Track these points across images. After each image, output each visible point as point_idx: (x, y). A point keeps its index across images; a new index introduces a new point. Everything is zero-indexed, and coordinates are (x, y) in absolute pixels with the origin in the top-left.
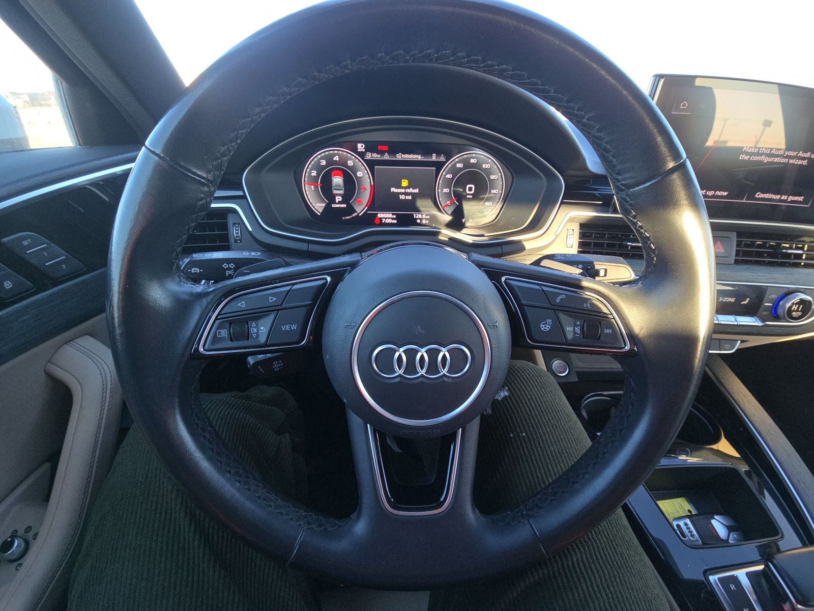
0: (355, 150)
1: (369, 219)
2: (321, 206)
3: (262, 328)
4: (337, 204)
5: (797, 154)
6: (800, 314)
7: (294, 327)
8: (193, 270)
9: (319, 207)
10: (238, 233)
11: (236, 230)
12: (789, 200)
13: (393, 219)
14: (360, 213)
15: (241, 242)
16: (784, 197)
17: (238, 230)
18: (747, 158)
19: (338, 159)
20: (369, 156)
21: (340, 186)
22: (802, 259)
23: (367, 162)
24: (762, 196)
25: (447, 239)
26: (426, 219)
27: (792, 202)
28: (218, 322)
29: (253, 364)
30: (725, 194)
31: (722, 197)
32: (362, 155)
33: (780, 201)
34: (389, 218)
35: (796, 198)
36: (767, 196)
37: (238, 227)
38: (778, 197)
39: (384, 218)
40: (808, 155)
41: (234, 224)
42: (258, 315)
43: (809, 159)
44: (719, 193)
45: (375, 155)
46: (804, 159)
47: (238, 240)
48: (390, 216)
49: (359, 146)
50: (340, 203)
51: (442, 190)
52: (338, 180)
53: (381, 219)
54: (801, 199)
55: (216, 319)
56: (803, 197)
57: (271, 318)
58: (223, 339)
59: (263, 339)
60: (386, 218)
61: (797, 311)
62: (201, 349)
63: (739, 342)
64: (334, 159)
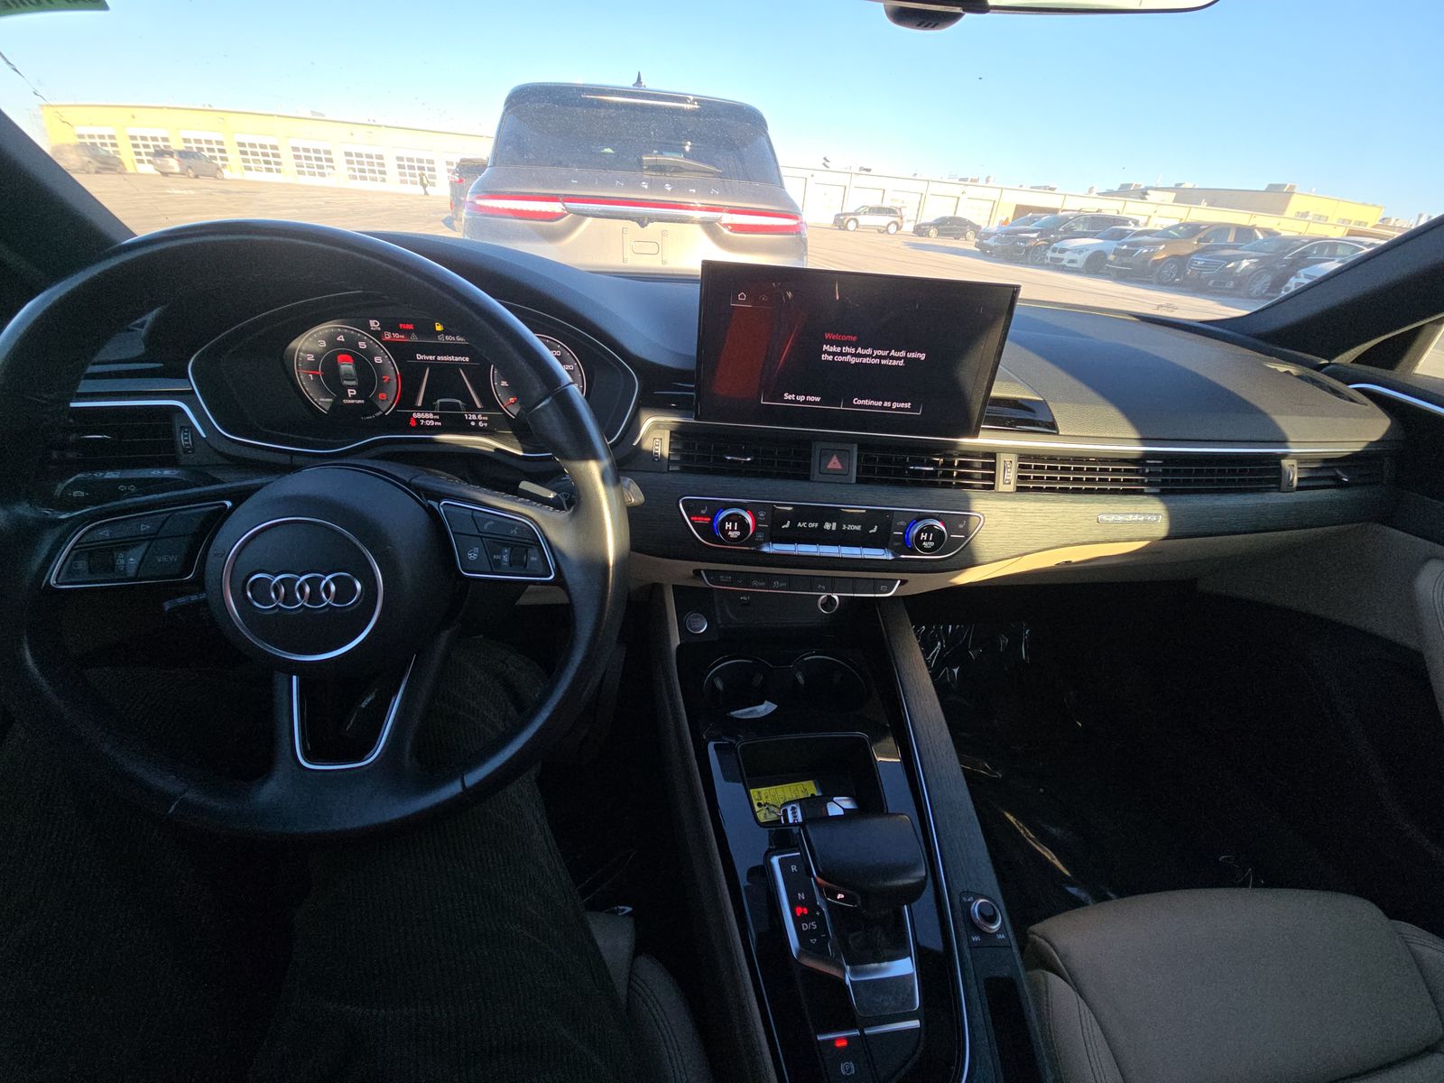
0: (367, 328)
1: (399, 421)
2: (327, 402)
3: (131, 559)
4: (350, 399)
5: (889, 354)
6: (932, 544)
7: (173, 558)
8: (75, 494)
9: (323, 403)
10: (187, 441)
11: (185, 436)
12: (894, 407)
13: (435, 420)
14: (386, 411)
15: (193, 452)
16: (886, 404)
17: (187, 436)
18: (830, 358)
19: (343, 340)
20: (388, 336)
21: (351, 375)
22: (952, 477)
23: (386, 343)
24: (860, 402)
25: (493, 451)
26: (484, 421)
27: (897, 409)
28: (74, 552)
29: (169, 610)
30: (818, 399)
31: (814, 403)
32: (377, 335)
33: (882, 407)
34: (429, 419)
35: (902, 405)
36: (866, 402)
37: (188, 432)
38: (880, 403)
39: (422, 419)
40: (903, 354)
41: (182, 427)
42: (126, 545)
43: (905, 358)
44: (809, 398)
45: (396, 335)
46: (899, 358)
47: (188, 449)
48: (431, 416)
49: (372, 323)
50: (354, 397)
51: (500, 383)
52: (347, 367)
53: (418, 420)
54: (908, 405)
55: (72, 549)
56: (910, 404)
57: (143, 548)
58: (78, 572)
59: (131, 572)
60: (425, 419)
61: (928, 540)
62: (53, 582)
63: (899, 582)
64: (338, 339)
